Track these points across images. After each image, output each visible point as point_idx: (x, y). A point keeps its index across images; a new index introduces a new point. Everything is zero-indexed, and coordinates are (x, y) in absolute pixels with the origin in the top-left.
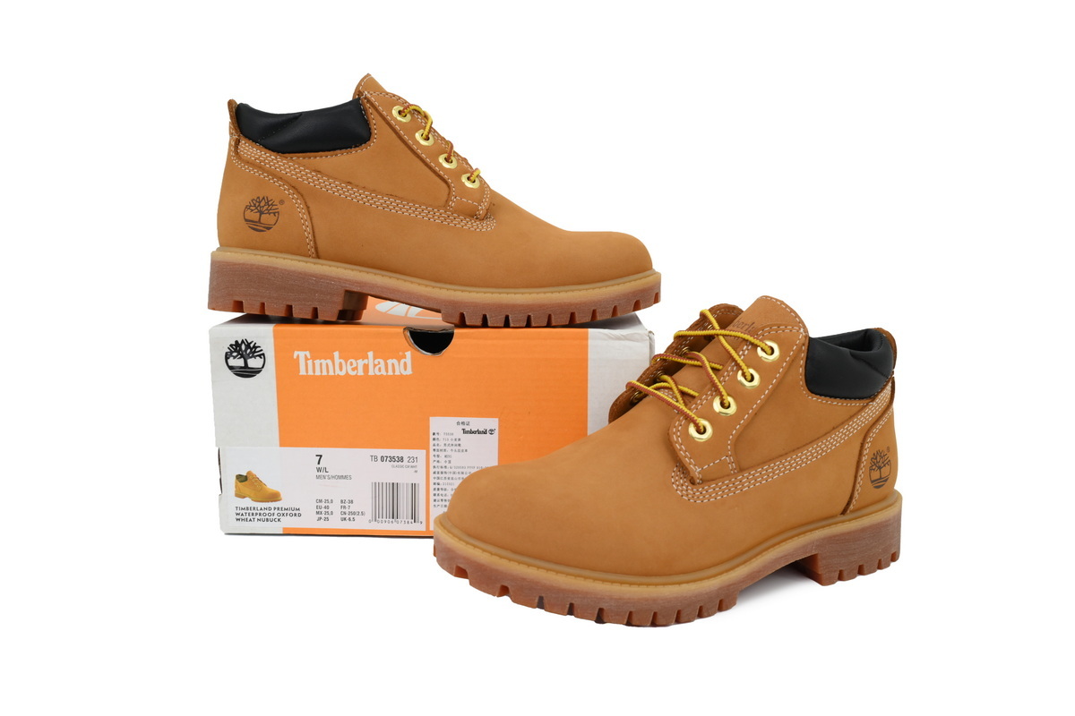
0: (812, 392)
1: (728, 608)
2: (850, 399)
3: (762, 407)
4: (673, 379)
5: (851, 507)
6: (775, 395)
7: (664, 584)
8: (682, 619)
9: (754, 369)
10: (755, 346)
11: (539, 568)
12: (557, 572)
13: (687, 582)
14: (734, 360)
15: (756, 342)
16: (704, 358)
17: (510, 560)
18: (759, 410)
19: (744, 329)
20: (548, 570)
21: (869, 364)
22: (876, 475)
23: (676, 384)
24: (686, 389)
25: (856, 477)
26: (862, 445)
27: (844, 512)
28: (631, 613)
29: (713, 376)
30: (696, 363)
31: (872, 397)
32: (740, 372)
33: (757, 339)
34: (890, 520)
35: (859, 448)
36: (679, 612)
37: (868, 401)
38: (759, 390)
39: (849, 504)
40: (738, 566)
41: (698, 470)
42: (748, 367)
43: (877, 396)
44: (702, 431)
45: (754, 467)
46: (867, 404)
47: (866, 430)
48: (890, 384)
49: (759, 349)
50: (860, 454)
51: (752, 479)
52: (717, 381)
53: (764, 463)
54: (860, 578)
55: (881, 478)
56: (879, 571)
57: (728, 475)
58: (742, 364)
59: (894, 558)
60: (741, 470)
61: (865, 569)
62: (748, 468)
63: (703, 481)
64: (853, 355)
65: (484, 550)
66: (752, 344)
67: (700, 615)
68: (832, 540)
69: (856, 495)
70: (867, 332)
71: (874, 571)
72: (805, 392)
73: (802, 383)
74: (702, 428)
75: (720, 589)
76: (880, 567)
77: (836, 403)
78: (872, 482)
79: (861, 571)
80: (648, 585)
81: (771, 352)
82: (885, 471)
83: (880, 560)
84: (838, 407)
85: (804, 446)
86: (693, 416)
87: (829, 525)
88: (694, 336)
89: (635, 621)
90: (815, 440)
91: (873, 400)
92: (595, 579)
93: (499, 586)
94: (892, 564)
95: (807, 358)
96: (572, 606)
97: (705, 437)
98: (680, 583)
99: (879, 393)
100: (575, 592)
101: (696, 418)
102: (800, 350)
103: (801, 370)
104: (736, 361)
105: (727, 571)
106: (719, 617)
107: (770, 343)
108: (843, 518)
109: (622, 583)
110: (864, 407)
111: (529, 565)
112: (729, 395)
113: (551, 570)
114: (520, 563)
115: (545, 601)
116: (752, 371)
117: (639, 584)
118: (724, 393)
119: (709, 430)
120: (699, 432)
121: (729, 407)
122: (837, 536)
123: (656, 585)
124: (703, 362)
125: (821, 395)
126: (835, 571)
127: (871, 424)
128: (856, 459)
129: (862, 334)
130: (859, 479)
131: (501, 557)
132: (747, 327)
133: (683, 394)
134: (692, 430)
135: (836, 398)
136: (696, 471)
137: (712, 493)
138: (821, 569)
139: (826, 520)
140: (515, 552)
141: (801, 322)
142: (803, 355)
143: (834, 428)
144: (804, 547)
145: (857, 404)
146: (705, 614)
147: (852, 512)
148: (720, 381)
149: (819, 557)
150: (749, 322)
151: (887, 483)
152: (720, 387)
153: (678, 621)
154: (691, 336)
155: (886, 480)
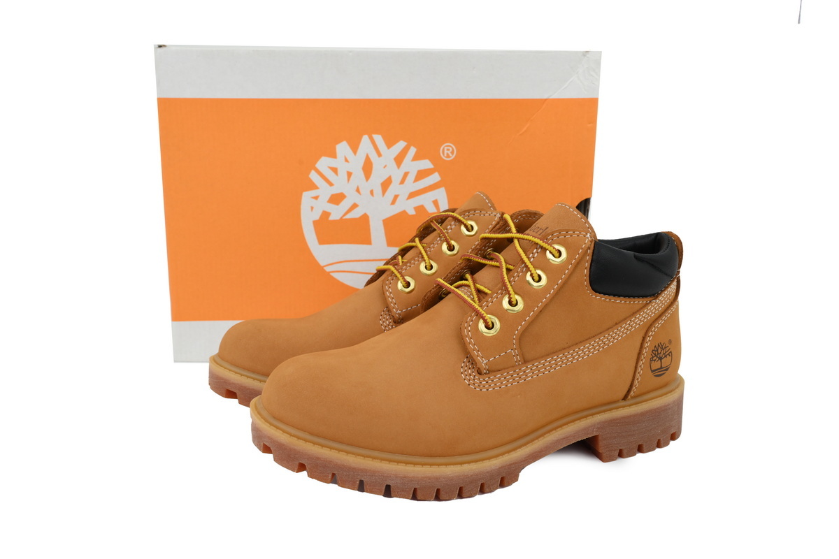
0: (596, 292)
1: (509, 484)
2: (634, 297)
3: (546, 306)
4: (472, 278)
5: (632, 393)
6: (560, 293)
7: (446, 464)
8: (464, 495)
9: (542, 270)
10: (545, 250)
11: (331, 448)
12: (348, 453)
13: (469, 462)
14: (523, 262)
15: (545, 245)
16: (502, 260)
17: (306, 441)
18: (543, 308)
19: (539, 233)
20: (340, 451)
21: (653, 266)
22: (656, 365)
23: (474, 282)
24: (482, 288)
25: (636, 367)
26: (644, 339)
27: (625, 398)
28: (415, 490)
29: (505, 276)
30: (493, 263)
31: (655, 295)
32: (529, 273)
33: (546, 243)
34: (669, 404)
35: (640, 341)
36: (461, 489)
37: (650, 299)
38: (546, 289)
39: (629, 391)
40: (520, 447)
41: (485, 362)
42: (536, 268)
43: (660, 294)
44: (491, 326)
45: (537, 359)
46: (650, 302)
47: (649, 324)
48: (675, 283)
49: (548, 252)
50: (642, 347)
51: (535, 370)
52: (507, 281)
53: (548, 355)
54: (639, 455)
55: (661, 367)
56: (658, 450)
57: (513, 367)
58: (530, 266)
59: (674, 437)
60: (525, 362)
61: (644, 447)
62: (532, 360)
63: (490, 371)
64: (636, 257)
65: (284, 432)
66: (542, 247)
67: (482, 491)
68: (612, 422)
69: (636, 383)
70: (657, 235)
71: (653, 449)
72: (589, 291)
73: (587, 283)
74: (490, 323)
75: (502, 467)
76: (659, 445)
77: (620, 301)
78: (652, 371)
79: (640, 449)
80: (431, 465)
81: (559, 256)
82: (666, 361)
83: (659, 440)
84: (621, 305)
85: (587, 340)
86: (483, 312)
87: (611, 410)
88: (497, 239)
89: (419, 495)
90: (598, 334)
91: (656, 298)
92: (382, 460)
93: (297, 463)
94: (672, 443)
95: (592, 261)
96: (361, 482)
97: (492, 332)
98: (461, 463)
99: (662, 291)
100: (364, 471)
101: (485, 315)
102: (585, 253)
103: (586, 272)
104: (525, 263)
105: (509, 452)
106: (500, 492)
107: (557, 247)
108: (623, 403)
109: (407, 463)
110: (647, 304)
111: (323, 446)
112: (516, 293)
113: (342, 451)
114: (315, 443)
115: (338, 478)
116: (539, 272)
117: (423, 465)
118: (512, 292)
119: (498, 325)
120: (487, 327)
121: (517, 304)
122: (617, 419)
123: (439, 465)
124: (501, 263)
125: (605, 294)
126: (615, 450)
127: (653, 319)
128: (637, 351)
129: (653, 237)
130: (639, 369)
131: (299, 438)
132: (541, 231)
133: (479, 291)
134: (481, 326)
135: (619, 296)
136: (483, 362)
137: (497, 382)
138: (602, 447)
139: (609, 404)
140: (312, 434)
141: (591, 228)
142: (588, 258)
143: (616, 324)
144: (586, 429)
145: (639, 302)
146: (487, 490)
147: (632, 398)
148: (510, 281)
149: (600, 438)
150: (544, 227)
151: (668, 372)
152: (509, 286)
153: (460, 496)
154: (493, 239)
155: (667, 370)
